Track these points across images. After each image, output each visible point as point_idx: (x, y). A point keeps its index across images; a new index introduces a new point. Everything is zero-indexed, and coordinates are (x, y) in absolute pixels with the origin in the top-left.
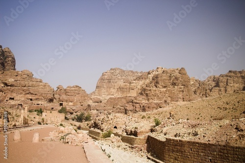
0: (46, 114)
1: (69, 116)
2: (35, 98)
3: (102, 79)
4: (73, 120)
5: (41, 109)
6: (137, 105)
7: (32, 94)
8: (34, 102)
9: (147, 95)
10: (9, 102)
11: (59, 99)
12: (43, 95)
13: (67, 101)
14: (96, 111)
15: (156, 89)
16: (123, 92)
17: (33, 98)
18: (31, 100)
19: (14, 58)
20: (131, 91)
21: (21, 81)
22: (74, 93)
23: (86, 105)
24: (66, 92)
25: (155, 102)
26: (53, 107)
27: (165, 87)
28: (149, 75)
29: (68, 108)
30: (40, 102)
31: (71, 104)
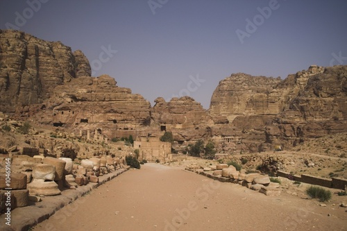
0: (140, 143)
1: (177, 147)
2: (120, 118)
3: (219, 91)
4: (185, 153)
5: (131, 137)
6: (287, 127)
7: (116, 112)
8: (119, 125)
9: (302, 109)
10: (80, 126)
11: (160, 119)
12: (134, 113)
13: (172, 122)
14: (220, 137)
15: (318, 99)
16: (257, 107)
17: (118, 118)
18: (115, 121)
19: (88, 65)
20: (270, 105)
21: (98, 91)
22: (183, 108)
23: (204, 128)
24: (170, 108)
25: (317, 120)
26: (150, 132)
27: (332, 95)
28: (298, 79)
29: (174, 134)
30: (129, 126)
31: (179, 126)
